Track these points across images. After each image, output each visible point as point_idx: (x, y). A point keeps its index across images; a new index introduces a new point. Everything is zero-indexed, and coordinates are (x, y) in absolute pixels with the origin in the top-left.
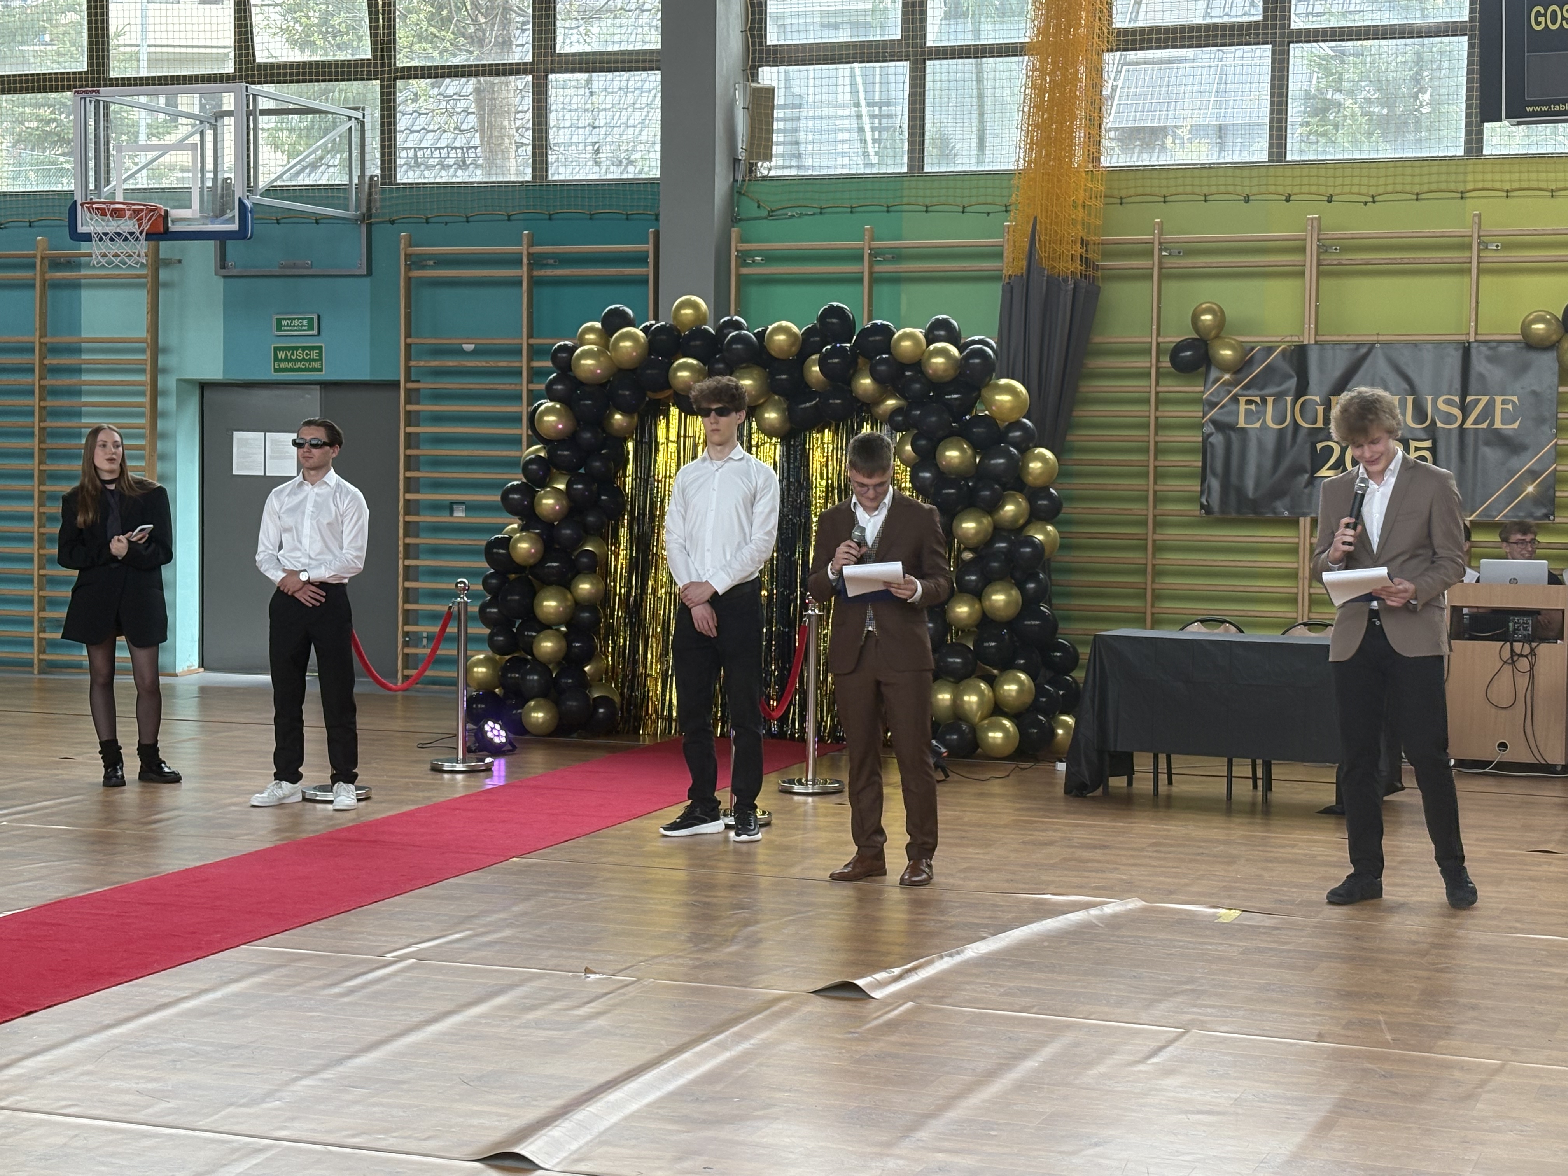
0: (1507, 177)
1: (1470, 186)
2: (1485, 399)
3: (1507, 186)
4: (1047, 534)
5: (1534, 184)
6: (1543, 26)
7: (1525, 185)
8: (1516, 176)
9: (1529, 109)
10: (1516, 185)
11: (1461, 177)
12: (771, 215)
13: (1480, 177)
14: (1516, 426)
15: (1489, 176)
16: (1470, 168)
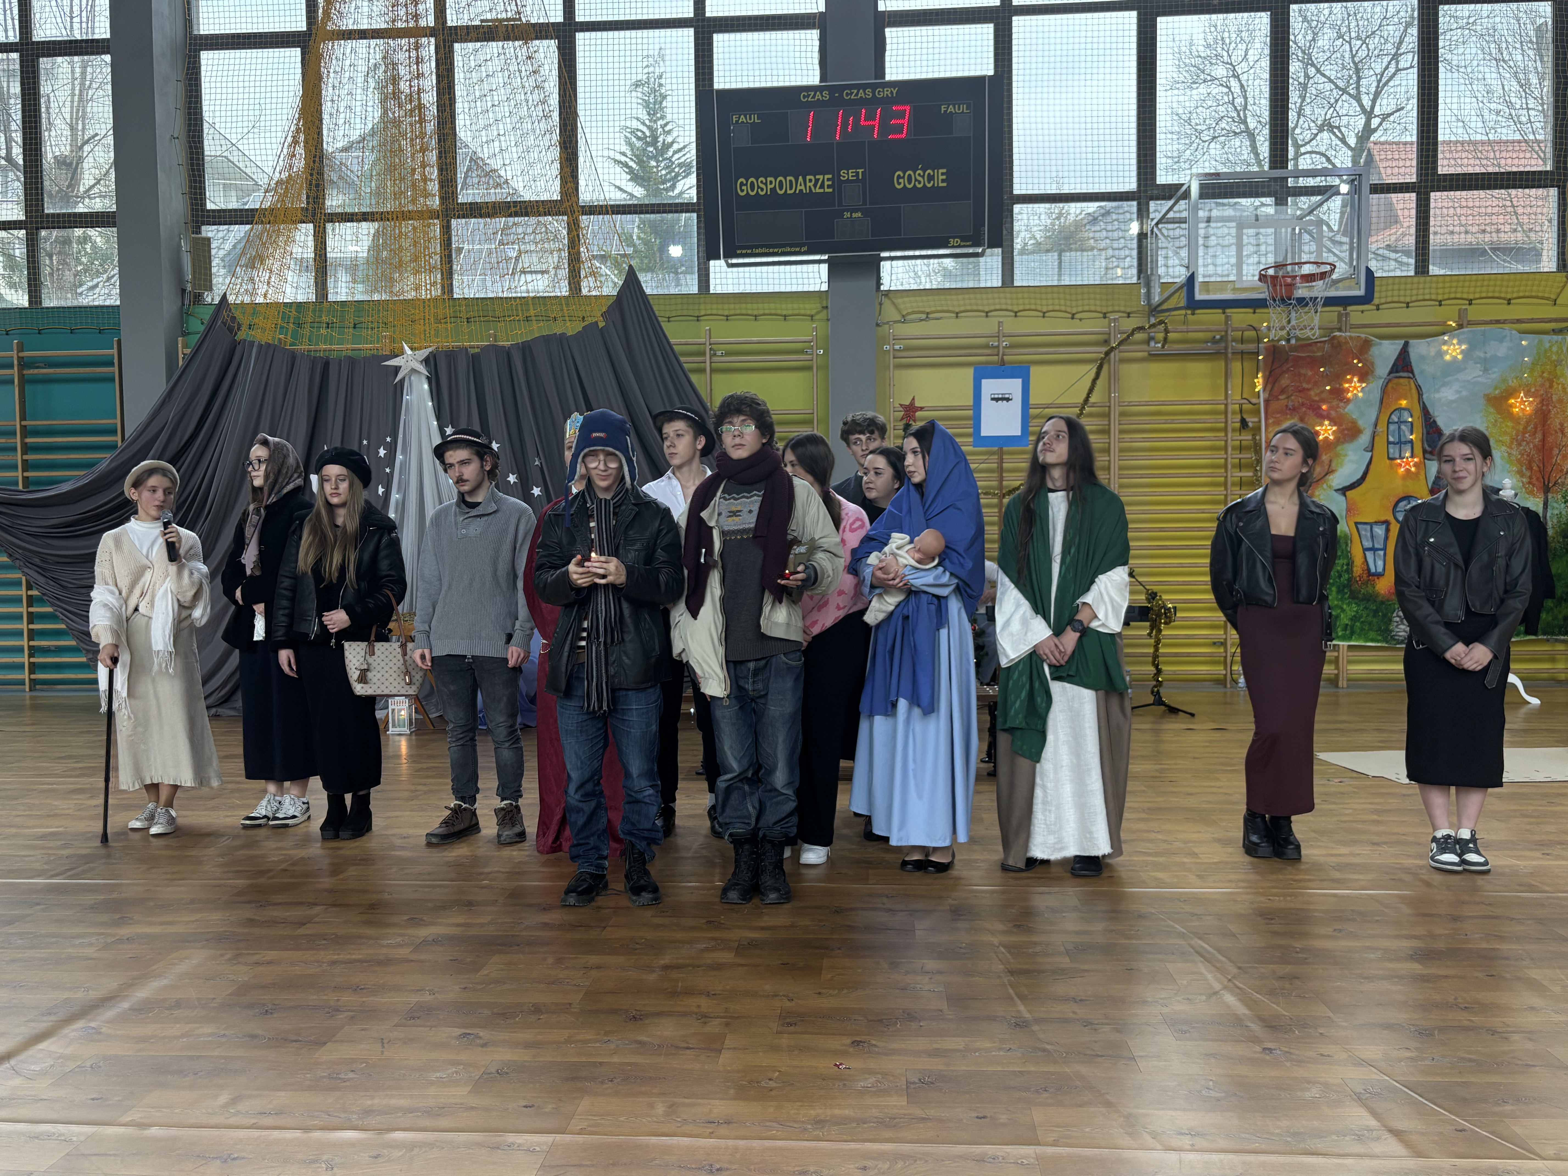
0: (726, 306)
1: (702, 313)
3: (726, 313)
5: (744, 312)
6: (745, 193)
7: (738, 312)
8: (732, 306)
9: (739, 252)
10: (732, 312)
11: (696, 307)
13: (709, 306)
15: (715, 306)
16: (702, 300)
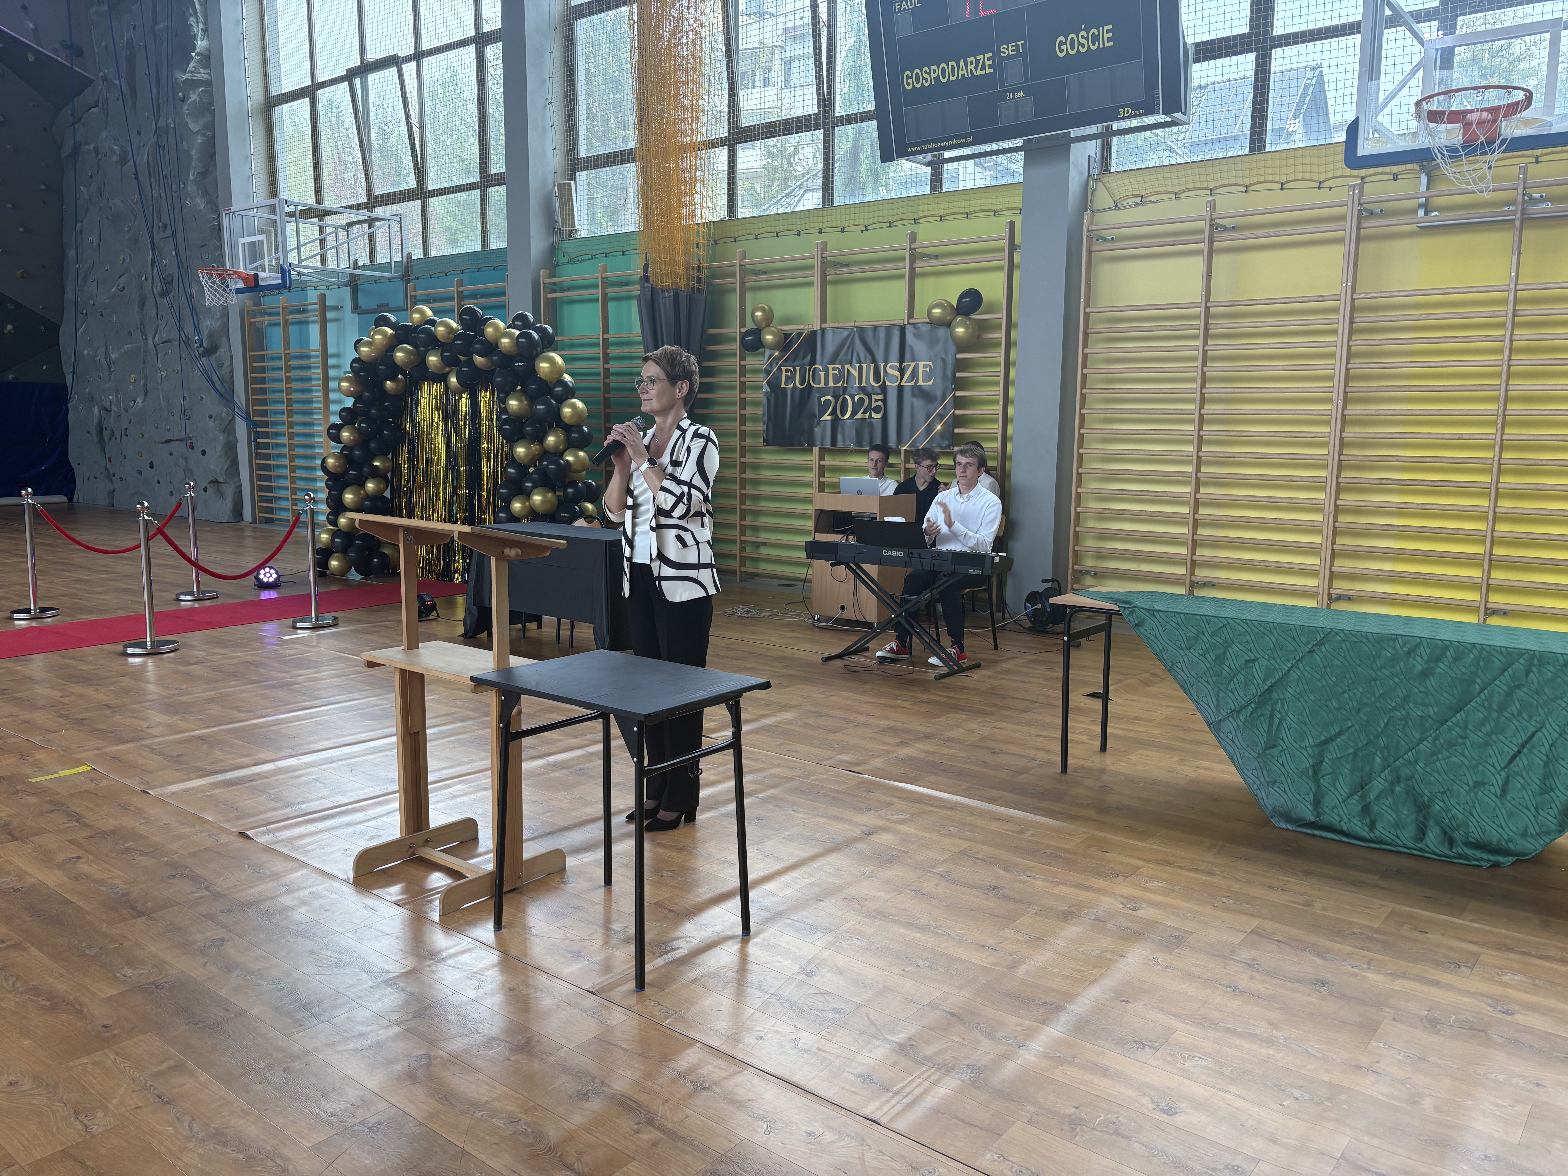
0: (942, 206)
1: (920, 215)
2: (913, 364)
3: (941, 213)
4: (577, 457)
5: (957, 210)
6: (911, 86)
7: (952, 211)
8: (947, 205)
9: (909, 150)
10: (947, 212)
11: (916, 209)
12: (569, 262)
13: (926, 208)
14: (931, 383)
15: (932, 207)
16: (932, 202)
